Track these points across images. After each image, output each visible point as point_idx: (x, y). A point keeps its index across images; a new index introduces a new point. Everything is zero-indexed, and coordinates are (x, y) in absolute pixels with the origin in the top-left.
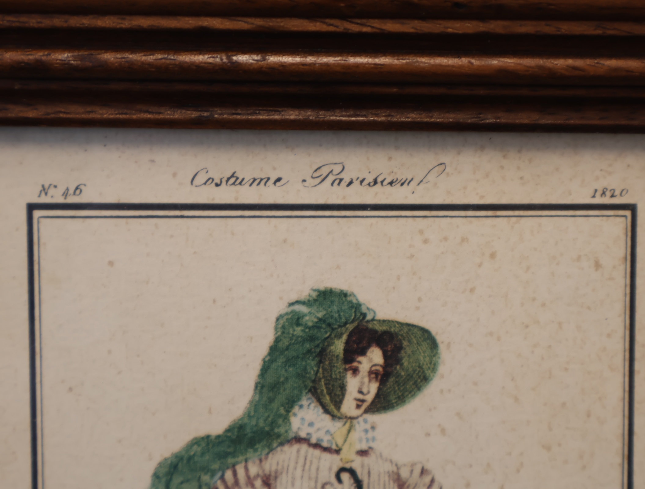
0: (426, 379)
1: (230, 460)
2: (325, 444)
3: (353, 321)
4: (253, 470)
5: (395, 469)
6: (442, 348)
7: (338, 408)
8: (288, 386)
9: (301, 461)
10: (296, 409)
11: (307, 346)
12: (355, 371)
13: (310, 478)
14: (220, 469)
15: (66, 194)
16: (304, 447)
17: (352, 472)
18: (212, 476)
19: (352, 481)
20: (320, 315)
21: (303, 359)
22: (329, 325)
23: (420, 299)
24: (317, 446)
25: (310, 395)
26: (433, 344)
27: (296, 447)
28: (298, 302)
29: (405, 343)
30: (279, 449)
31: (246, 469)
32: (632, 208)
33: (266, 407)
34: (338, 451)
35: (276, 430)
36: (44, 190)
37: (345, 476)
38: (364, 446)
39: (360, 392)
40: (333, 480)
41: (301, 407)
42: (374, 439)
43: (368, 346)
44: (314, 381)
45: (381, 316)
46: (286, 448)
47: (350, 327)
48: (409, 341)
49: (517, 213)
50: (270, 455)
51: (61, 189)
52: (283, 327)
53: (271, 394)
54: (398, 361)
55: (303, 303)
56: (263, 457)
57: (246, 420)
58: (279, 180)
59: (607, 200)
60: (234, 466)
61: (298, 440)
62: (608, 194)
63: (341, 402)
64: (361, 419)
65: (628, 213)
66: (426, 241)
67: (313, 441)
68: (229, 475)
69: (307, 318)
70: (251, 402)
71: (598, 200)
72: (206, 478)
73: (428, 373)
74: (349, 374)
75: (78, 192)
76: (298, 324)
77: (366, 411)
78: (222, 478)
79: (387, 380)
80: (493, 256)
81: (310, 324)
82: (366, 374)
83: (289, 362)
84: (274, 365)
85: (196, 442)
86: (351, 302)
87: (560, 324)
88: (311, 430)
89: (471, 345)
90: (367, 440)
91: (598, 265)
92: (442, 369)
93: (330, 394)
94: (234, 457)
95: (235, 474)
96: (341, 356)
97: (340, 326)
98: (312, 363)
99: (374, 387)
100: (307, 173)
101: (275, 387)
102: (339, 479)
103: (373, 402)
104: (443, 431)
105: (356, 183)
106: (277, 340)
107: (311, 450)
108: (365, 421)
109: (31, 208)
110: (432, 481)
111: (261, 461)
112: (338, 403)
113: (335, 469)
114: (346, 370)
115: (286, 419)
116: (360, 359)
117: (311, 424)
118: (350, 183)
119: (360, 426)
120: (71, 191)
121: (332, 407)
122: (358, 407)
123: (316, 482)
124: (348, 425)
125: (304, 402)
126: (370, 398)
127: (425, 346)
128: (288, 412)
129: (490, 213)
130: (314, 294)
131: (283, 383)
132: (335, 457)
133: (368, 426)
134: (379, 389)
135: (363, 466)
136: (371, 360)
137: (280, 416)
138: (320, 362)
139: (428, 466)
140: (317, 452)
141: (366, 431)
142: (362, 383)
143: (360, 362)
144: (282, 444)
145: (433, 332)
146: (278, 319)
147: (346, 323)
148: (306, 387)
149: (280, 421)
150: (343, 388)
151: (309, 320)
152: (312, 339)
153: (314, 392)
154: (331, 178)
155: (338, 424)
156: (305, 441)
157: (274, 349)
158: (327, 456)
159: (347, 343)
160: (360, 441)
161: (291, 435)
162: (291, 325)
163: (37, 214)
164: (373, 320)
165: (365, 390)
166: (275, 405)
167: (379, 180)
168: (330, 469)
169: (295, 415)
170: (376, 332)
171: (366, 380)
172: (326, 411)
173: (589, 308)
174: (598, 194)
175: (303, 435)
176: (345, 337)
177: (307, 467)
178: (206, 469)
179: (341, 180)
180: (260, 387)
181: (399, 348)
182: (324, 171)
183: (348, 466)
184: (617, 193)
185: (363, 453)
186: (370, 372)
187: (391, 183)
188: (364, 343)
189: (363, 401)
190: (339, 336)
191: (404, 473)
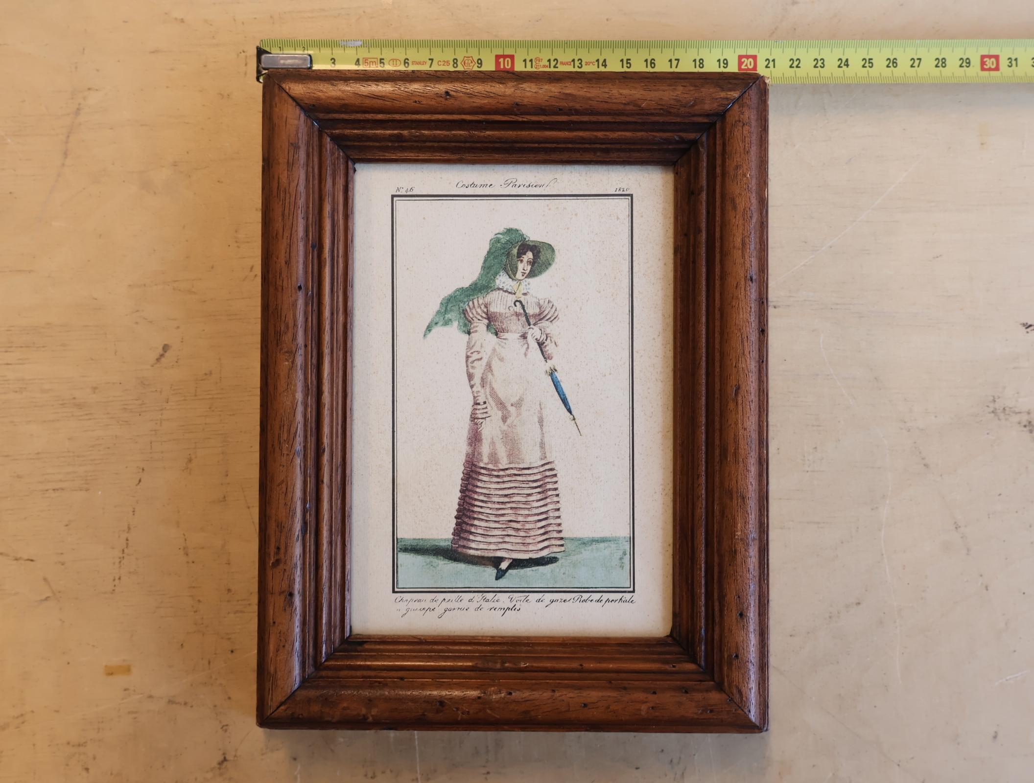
0: (550, 264)
1: (471, 298)
2: (510, 291)
3: (521, 241)
4: (481, 301)
5: (538, 301)
6: (556, 252)
7: (515, 276)
8: (495, 267)
9: (500, 298)
10: (498, 277)
11: (502, 251)
12: (522, 261)
13: (504, 305)
14: (467, 301)
15: (406, 191)
16: (501, 292)
17: (520, 302)
18: (464, 304)
19: (520, 305)
20: (507, 239)
21: (501, 256)
22: (511, 243)
23: (547, 232)
24: (506, 291)
25: (503, 271)
26: (553, 250)
27: (498, 292)
28: (498, 234)
29: (541, 250)
30: (491, 293)
31: (478, 301)
32: (631, 196)
33: (486, 275)
34: (515, 294)
35: (490, 285)
36: (398, 189)
37: (518, 304)
38: (525, 292)
39: (524, 270)
40: (513, 305)
41: (500, 275)
42: (529, 289)
43: (527, 251)
44: (505, 265)
45: (531, 239)
46: (494, 292)
47: (520, 243)
48: (543, 249)
49: (585, 198)
50: (488, 295)
51: (405, 189)
52: (493, 244)
53: (488, 271)
54: (539, 257)
55: (501, 234)
56: (485, 296)
57: (478, 281)
58: (491, 185)
59: (621, 192)
60: (473, 300)
61: (499, 289)
62: (621, 190)
63: (516, 273)
64: (524, 280)
65: (630, 198)
66: (550, 209)
67: (505, 289)
68: (471, 303)
69: (502, 240)
70: (480, 274)
71: (617, 193)
72: (461, 305)
73: (551, 262)
74: (519, 262)
75: (411, 190)
76: (499, 243)
77: (526, 278)
78: (468, 305)
79: (534, 265)
80: (576, 215)
81: (503, 242)
82: (526, 262)
83: (495, 258)
84: (489, 259)
85: (458, 290)
86: (520, 233)
87: (603, 242)
88: (504, 285)
89: (568, 251)
90: (526, 289)
91: (618, 218)
92: (556, 260)
93: (511, 270)
94: (473, 296)
95: (473, 303)
96: (516, 255)
97: (516, 243)
98: (504, 258)
99: (529, 267)
100: (502, 182)
101: (489, 268)
102: (516, 306)
103: (528, 274)
104: (557, 285)
105: (522, 186)
106: (490, 249)
107: (504, 293)
108: (526, 281)
109: (393, 196)
110: (553, 305)
111: (484, 297)
112: (515, 275)
113: (514, 301)
114: (518, 261)
115: (494, 281)
116: (523, 256)
117: (504, 283)
118: (520, 186)
119: (524, 283)
120: (409, 190)
121: (512, 276)
122: (523, 275)
123: (506, 306)
124: (519, 283)
125: (501, 274)
126: (527, 272)
127: (549, 251)
128: (495, 278)
129: (575, 198)
130: (505, 230)
131: (493, 266)
132: (514, 295)
133: (527, 283)
134: (531, 268)
135: (525, 299)
136: (528, 257)
137: (492, 279)
138: (508, 257)
139: (551, 300)
140: (506, 294)
141: (526, 285)
142: (524, 266)
143: (523, 258)
144: (492, 291)
145: (553, 246)
146: (490, 241)
147: (518, 242)
148: (502, 268)
149: (491, 281)
150: (517, 268)
151: (503, 241)
152: (504, 248)
153: (505, 269)
154: (512, 184)
155: (515, 282)
156: (501, 289)
157: (488, 252)
158: (510, 295)
159: (518, 250)
160: (524, 289)
161: (496, 287)
162: (496, 243)
163: (395, 199)
164: (529, 240)
165: (526, 269)
166: (489, 275)
167: (531, 185)
168: (512, 301)
169: (497, 279)
170: (530, 245)
171: (526, 265)
172: (510, 277)
173: (615, 235)
174: (617, 190)
175: (501, 287)
176: (517, 247)
177: (502, 300)
178: (461, 301)
179: (516, 185)
180: (483, 268)
181: (539, 252)
182: (509, 181)
183: (519, 299)
184: (625, 190)
185: (525, 294)
186: (528, 262)
187: (535, 186)
188: (525, 250)
189: (525, 273)
190: (515, 247)
191: (541, 302)
